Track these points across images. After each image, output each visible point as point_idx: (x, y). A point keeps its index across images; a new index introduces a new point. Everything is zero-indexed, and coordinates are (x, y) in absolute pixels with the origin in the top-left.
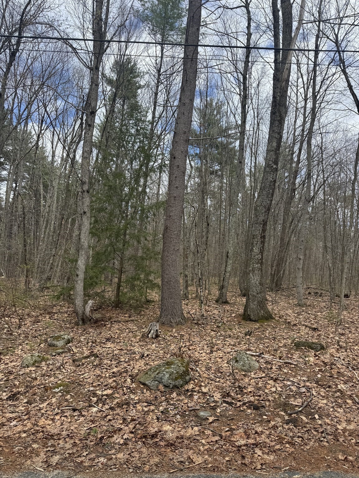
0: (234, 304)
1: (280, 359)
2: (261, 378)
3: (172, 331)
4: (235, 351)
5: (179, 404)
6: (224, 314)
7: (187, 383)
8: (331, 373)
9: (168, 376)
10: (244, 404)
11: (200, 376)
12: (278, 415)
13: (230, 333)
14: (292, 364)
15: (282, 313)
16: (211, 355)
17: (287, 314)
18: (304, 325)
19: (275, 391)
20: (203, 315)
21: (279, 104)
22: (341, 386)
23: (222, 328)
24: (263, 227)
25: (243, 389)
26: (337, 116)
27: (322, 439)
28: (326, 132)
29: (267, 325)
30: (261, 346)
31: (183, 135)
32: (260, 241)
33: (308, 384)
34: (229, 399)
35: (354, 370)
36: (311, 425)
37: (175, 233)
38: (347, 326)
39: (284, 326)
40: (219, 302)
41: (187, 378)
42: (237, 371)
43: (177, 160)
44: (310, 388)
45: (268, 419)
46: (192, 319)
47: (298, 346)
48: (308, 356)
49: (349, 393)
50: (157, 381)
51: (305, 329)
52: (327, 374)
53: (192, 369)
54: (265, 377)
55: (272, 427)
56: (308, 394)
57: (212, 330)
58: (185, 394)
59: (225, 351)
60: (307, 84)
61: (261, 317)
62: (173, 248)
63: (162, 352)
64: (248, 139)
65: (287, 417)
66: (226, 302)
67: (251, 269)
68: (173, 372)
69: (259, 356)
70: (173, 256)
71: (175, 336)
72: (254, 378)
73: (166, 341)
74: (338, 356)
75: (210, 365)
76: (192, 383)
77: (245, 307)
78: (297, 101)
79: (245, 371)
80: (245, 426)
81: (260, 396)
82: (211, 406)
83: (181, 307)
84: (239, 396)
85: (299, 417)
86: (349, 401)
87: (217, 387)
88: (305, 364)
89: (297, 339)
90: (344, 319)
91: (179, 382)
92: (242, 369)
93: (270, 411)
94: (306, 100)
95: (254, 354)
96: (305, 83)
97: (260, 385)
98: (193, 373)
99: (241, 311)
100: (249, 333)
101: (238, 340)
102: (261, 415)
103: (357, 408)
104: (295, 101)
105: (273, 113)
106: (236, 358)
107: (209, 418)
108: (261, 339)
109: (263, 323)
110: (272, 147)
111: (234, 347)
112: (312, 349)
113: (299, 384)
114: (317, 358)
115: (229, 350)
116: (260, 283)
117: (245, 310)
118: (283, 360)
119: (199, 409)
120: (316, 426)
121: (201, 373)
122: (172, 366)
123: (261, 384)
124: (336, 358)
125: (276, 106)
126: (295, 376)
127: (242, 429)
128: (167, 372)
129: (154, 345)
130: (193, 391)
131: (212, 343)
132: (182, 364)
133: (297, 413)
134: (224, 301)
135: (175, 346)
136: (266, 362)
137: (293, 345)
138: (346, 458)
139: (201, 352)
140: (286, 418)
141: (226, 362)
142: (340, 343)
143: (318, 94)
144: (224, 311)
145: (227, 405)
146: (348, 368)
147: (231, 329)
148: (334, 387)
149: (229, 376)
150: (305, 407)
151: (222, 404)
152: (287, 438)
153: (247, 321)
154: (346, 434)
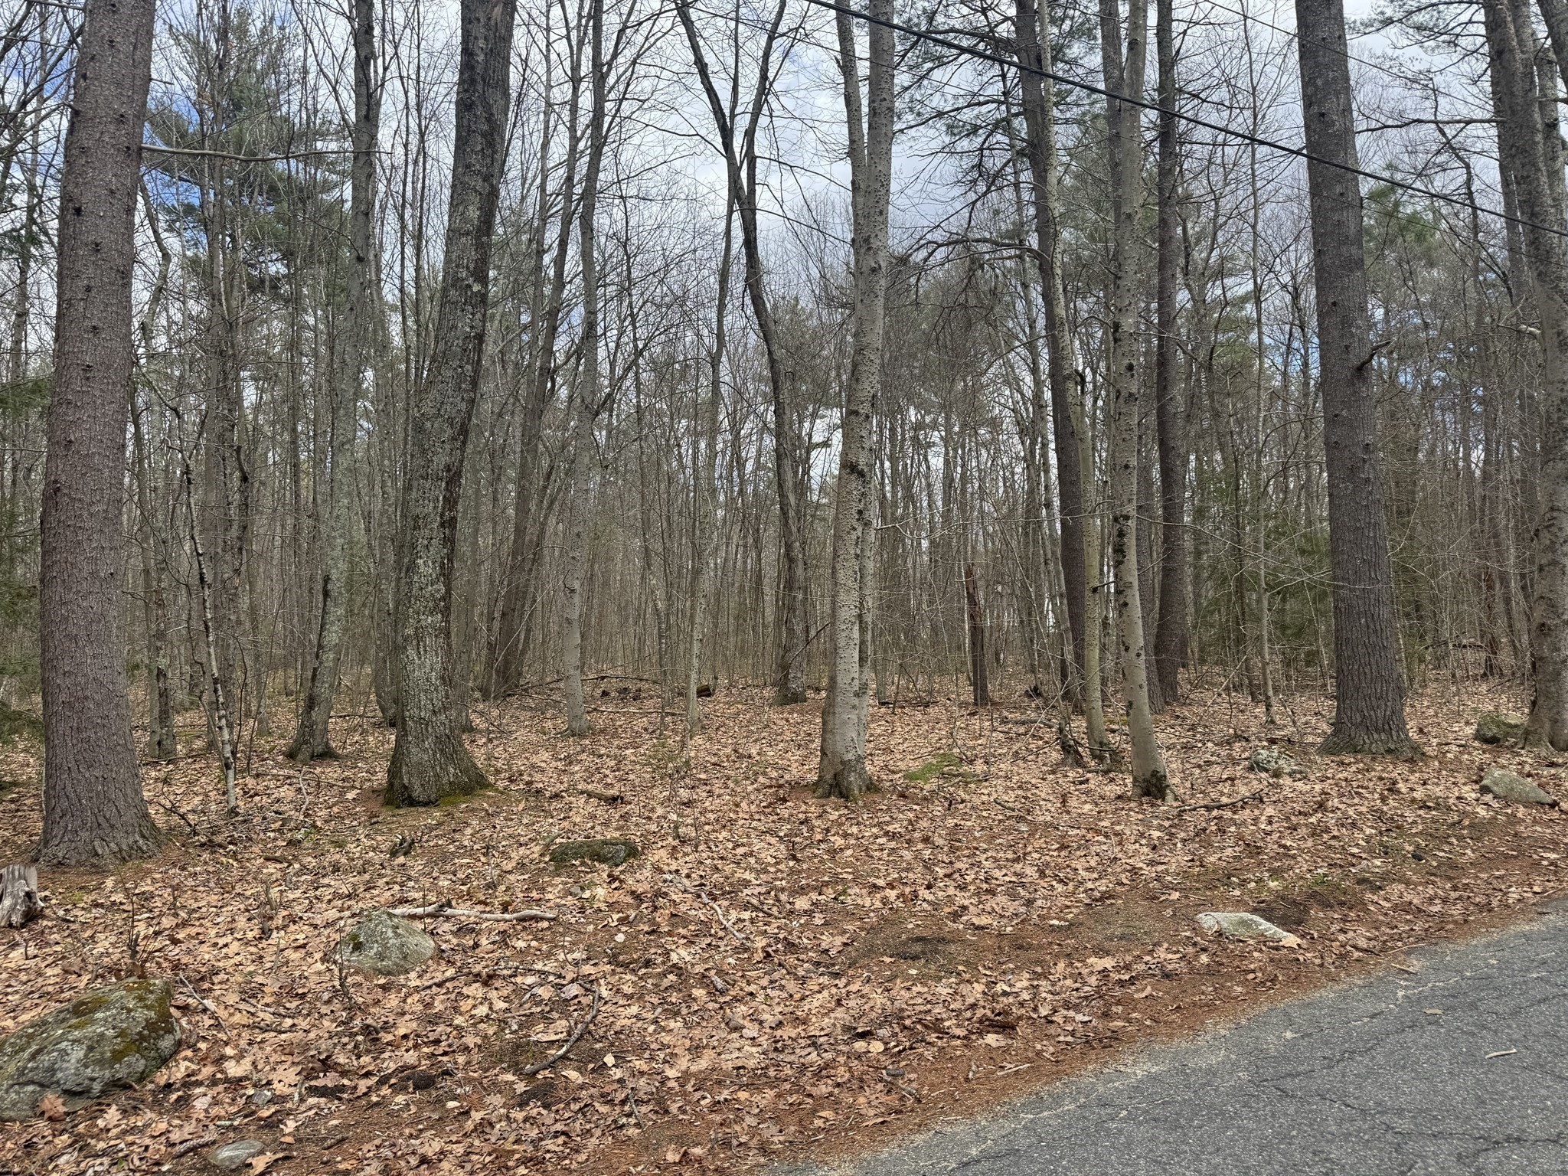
0: (359, 756)
1: (505, 910)
2: (440, 985)
3: (99, 887)
4: (353, 915)
5: (133, 1143)
6: (317, 796)
7: (164, 1061)
8: (652, 922)
9: (81, 1054)
10: (384, 1080)
11: (218, 1026)
12: (496, 1087)
13: (337, 857)
14: (542, 919)
15: (519, 764)
16: (264, 943)
17: (533, 766)
18: (582, 793)
19: (487, 1016)
20: (233, 812)
21: (484, 80)
22: (681, 954)
23: (310, 845)
24: (447, 489)
25: (382, 1034)
26: (670, 150)
27: (624, 1120)
28: (637, 197)
29: (468, 810)
30: (444, 883)
31: (112, 128)
32: (438, 535)
33: (587, 969)
34: (329, 1080)
35: (715, 899)
36: (592, 1090)
37: (95, 508)
38: (703, 776)
39: (521, 807)
40: (300, 757)
41: (166, 1043)
42: (359, 978)
43: (89, 221)
44: (591, 982)
45: (461, 1107)
46: (188, 829)
47: (561, 858)
48: (592, 885)
49: (699, 969)
50: (32, 1082)
51: (586, 802)
52: (642, 927)
53: (185, 1009)
54: (453, 979)
55: (475, 1130)
56: (585, 1001)
57: (267, 859)
58: (157, 1105)
59: (318, 920)
60: (579, 31)
61: (447, 787)
62: (87, 568)
63: (57, 970)
64: (389, 181)
65: (523, 1084)
66: (327, 755)
67: (409, 631)
68: (102, 1035)
69: (433, 916)
70: (92, 601)
71: (114, 903)
72: (417, 989)
73: (73, 926)
74: (673, 868)
75: (260, 979)
76: (185, 1059)
77: (392, 763)
78: (549, 80)
79: (389, 973)
80: (386, 1152)
81: (437, 1042)
82: (260, 1119)
83: (137, 792)
84: (366, 1059)
85: (558, 1076)
86: (699, 993)
87: (286, 1049)
88: (582, 910)
89: (558, 841)
90: (696, 757)
91: (129, 1065)
92: (375, 970)
93: (470, 1081)
94: (576, 80)
95: (420, 911)
96: (573, 24)
97: (438, 1006)
98: (189, 1022)
99: (381, 777)
100: (405, 848)
101: (367, 876)
102: (440, 1102)
103: (717, 1006)
104: (544, 79)
105: (464, 107)
106: (354, 937)
107: (253, 1161)
108: (445, 857)
109: (455, 804)
110: (465, 219)
111: (352, 902)
112: (603, 860)
113: (560, 976)
114: (617, 884)
115: (333, 914)
116: (442, 678)
117: (393, 773)
118: (514, 911)
119: (214, 1142)
120: (607, 1089)
121: (222, 1013)
122: (100, 1015)
123: (442, 1002)
124: (668, 877)
125: (473, 81)
126: (549, 955)
127: (375, 1164)
128: (74, 1041)
129: (17, 954)
130: (189, 1082)
131: (269, 902)
132: (141, 999)
133: (552, 1065)
134: (320, 749)
135: (113, 939)
136: (460, 929)
137: (547, 859)
138: (685, 1153)
139: (221, 942)
140: (521, 1087)
141: (318, 956)
142: (682, 830)
143: (610, 69)
144: (318, 785)
145: (323, 1100)
146: (699, 896)
147: (340, 845)
148: (660, 960)
149: (329, 1002)
150: (578, 1040)
151: (302, 1100)
152: (521, 1148)
153: (398, 807)
154: (689, 1088)
